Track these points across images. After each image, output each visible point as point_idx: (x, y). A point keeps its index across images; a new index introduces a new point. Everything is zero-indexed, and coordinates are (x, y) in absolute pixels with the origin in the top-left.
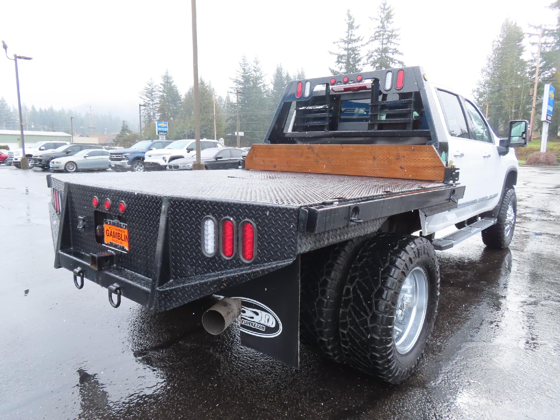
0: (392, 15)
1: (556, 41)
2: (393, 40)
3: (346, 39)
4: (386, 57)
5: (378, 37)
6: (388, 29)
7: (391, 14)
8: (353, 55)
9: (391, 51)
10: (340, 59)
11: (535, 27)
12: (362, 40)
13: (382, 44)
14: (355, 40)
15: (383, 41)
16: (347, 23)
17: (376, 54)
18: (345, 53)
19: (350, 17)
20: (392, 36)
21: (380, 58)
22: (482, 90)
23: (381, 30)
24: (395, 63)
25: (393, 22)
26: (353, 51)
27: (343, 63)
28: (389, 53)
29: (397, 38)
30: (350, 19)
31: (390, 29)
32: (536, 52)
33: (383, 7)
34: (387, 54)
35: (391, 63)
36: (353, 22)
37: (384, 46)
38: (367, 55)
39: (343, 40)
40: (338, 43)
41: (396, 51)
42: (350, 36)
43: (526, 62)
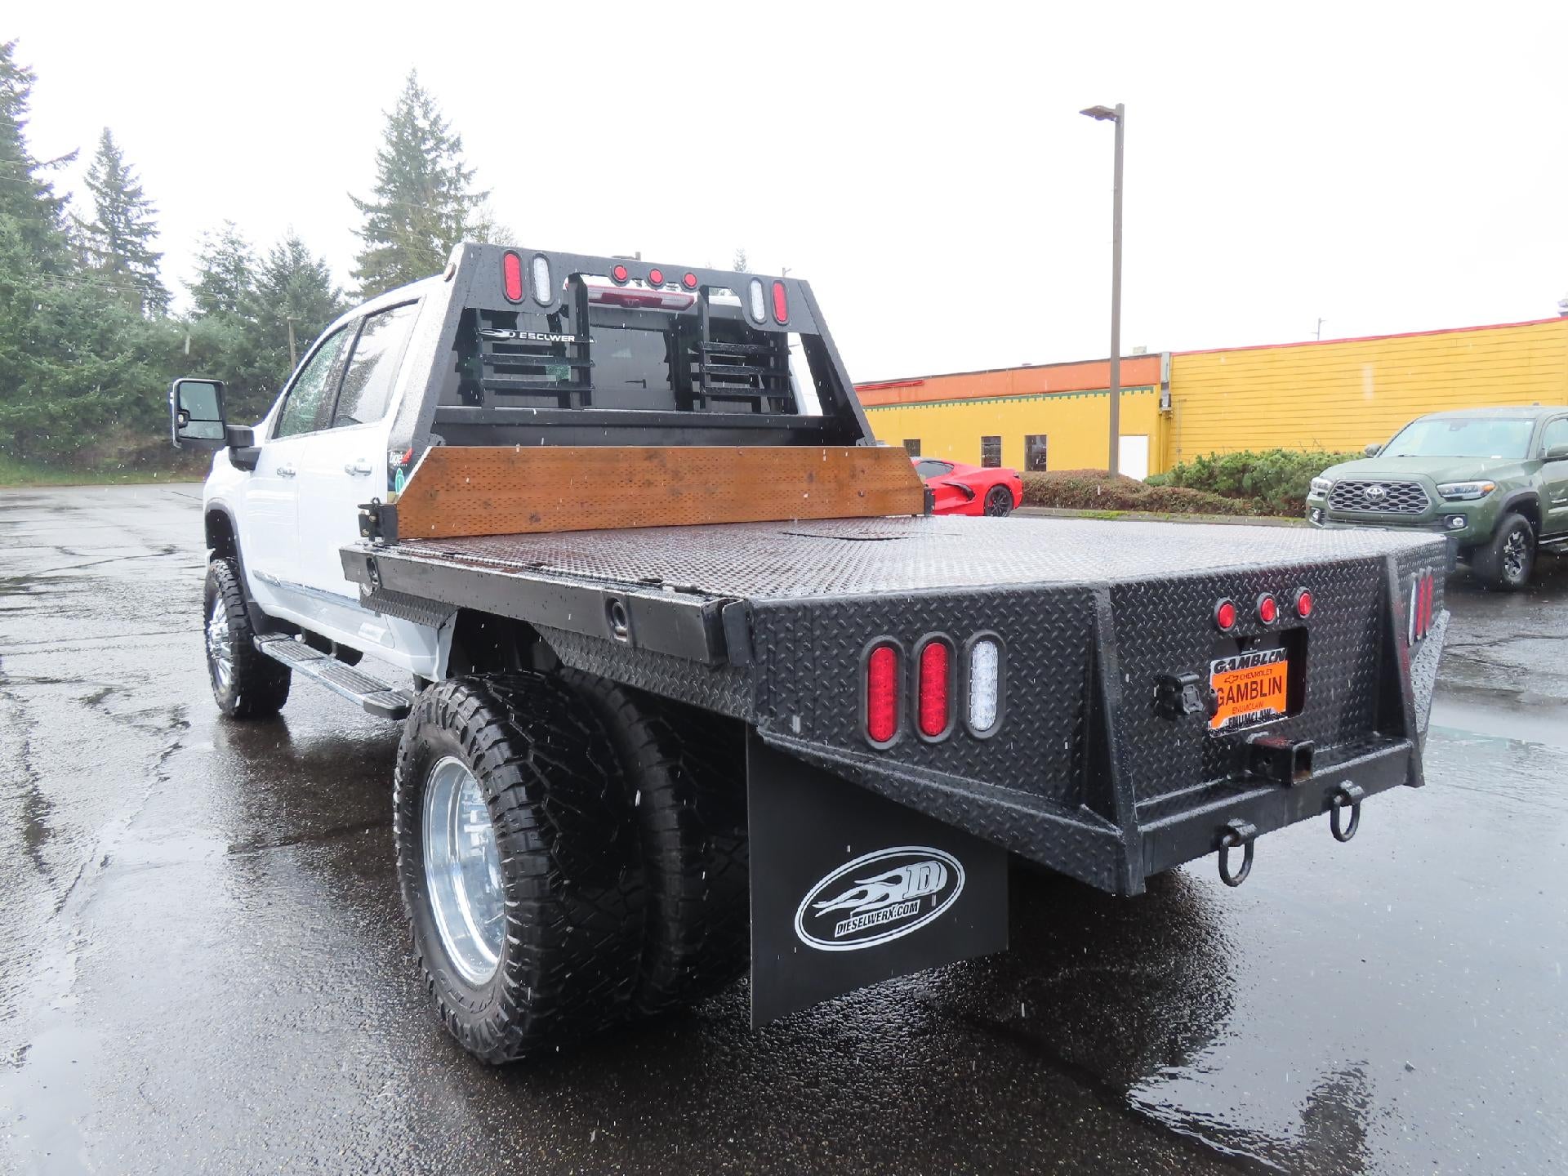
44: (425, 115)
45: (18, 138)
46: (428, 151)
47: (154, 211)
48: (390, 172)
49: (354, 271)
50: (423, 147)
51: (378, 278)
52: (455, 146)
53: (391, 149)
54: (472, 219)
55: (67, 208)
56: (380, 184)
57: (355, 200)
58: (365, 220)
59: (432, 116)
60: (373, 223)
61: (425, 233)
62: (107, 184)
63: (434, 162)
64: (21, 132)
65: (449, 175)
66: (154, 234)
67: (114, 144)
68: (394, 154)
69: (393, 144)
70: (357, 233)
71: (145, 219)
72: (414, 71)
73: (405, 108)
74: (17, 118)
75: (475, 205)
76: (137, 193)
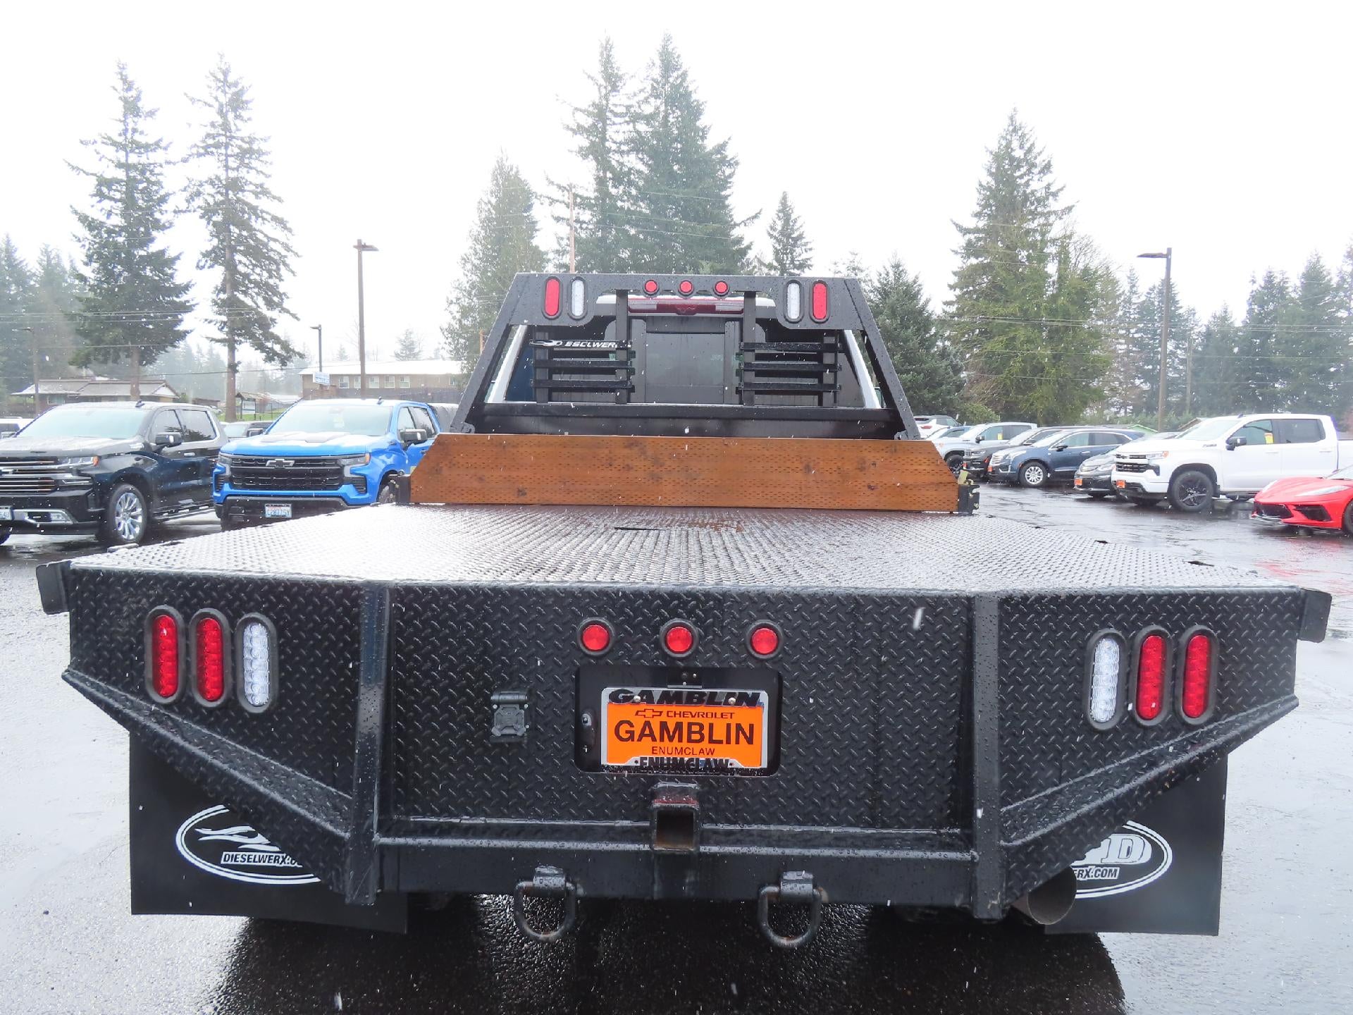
0: (247, 102)
1: (595, 220)
2: (254, 163)
3: (121, 139)
4: (238, 200)
5: (212, 149)
6: (238, 134)
7: (245, 98)
8: (145, 185)
9: (252, 188)
10: (105, 190)
11: (559, 187)
12: (165, 149)
13: (227, 168)
14: (147, 147)
15: (226, 160)
16: (120, 98)
17: (208, 189)
18: (121, 174)
19: (129, 86)
20: (250, 151)
21: (223, 203)
22: (465, 302)
23: (221, 132)
24: (264, 219)
25: (249, 119)
26: (143, 172)
27: (116, 201)
28: (246, 193)
29: (263, 158)
30: (129, 89)
31: (244, 133)
32: (565, 237)
33: (221, 77)
34: (240, 195)
35: (253, 217)
36: (138, 98)
37: (232, 174)
38: (185, 190)
39: (109, 138)
40: (95, 146)
41: (262, 191)
42: (130, 132)
43: (547, 253)
44: (1021, 147)
45: (726, 207)
46: (1021, 177)
47: (811, 249)
48: (987, 198)
49: (952, 283)
50: (1018, 174)
51: (971, 288)
52: (1047, 168)
53: (990, 179)
54: (1056, 231)
55: (751, 255)
56: (978, 209)
57: (957, 225)
58: (961, 241)
59: (1027, 146)
60: (969, 243)
61: (1011, 247)
62: (782, 233)
63: (1027, 184)
64: (727, 202)
65: (1038, 195)
66: (810, 266)
67: (789, 204)
68: (993, 183)
69: (991, 174)
70: (956, 253)
71: (804, 256)
72: (1015, 110)
73: (1004, 143)
74: (723, 193)
75: (1061, 218)
76: (800, 237)
